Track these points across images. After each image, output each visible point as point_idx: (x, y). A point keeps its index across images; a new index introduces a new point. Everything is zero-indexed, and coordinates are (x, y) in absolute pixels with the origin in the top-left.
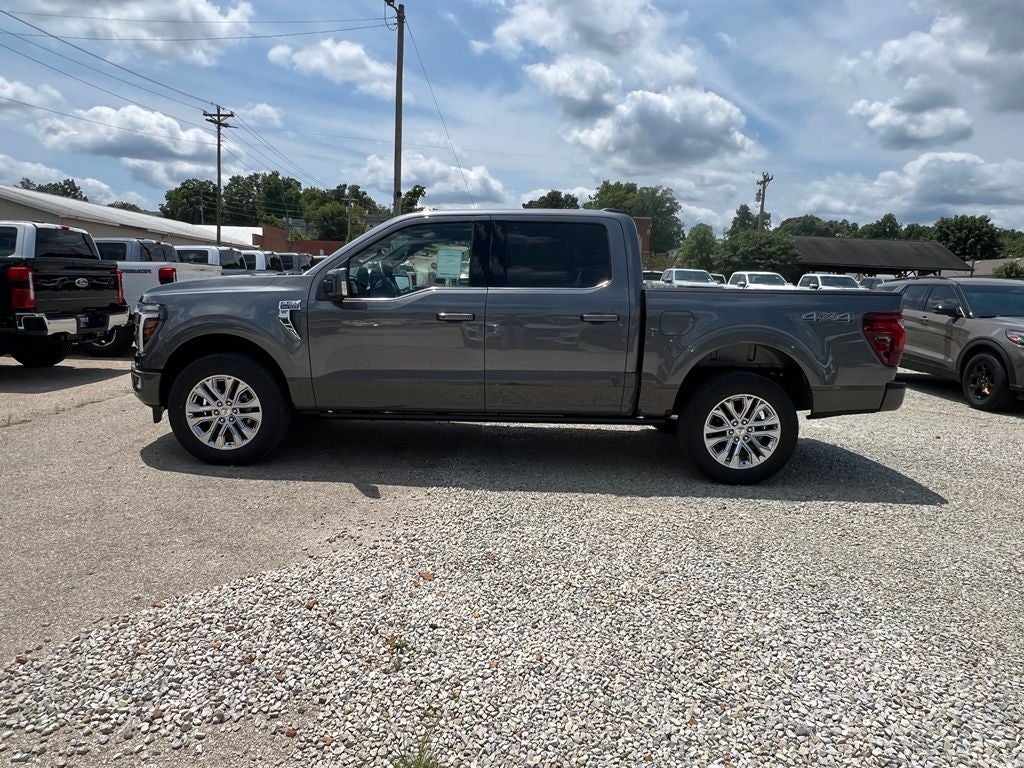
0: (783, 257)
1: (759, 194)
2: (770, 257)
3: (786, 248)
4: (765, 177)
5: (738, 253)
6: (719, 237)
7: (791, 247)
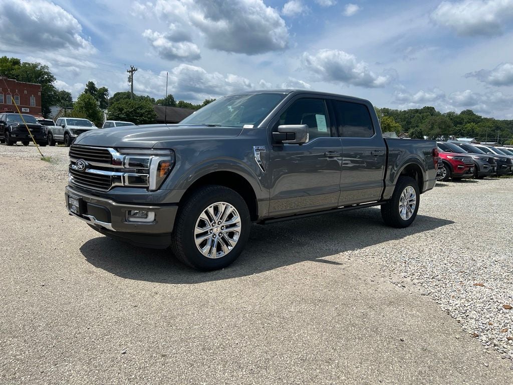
0: (149, 116)
1: (129, 78)
2: (142, 116)
3: (150, 111)
4: (132, 68)
5: (123, 112)
6: (75, 100)
7: (152, 111)
